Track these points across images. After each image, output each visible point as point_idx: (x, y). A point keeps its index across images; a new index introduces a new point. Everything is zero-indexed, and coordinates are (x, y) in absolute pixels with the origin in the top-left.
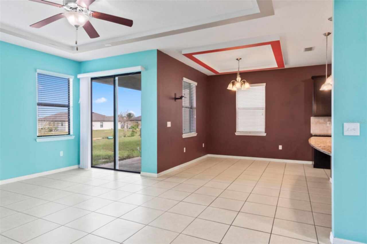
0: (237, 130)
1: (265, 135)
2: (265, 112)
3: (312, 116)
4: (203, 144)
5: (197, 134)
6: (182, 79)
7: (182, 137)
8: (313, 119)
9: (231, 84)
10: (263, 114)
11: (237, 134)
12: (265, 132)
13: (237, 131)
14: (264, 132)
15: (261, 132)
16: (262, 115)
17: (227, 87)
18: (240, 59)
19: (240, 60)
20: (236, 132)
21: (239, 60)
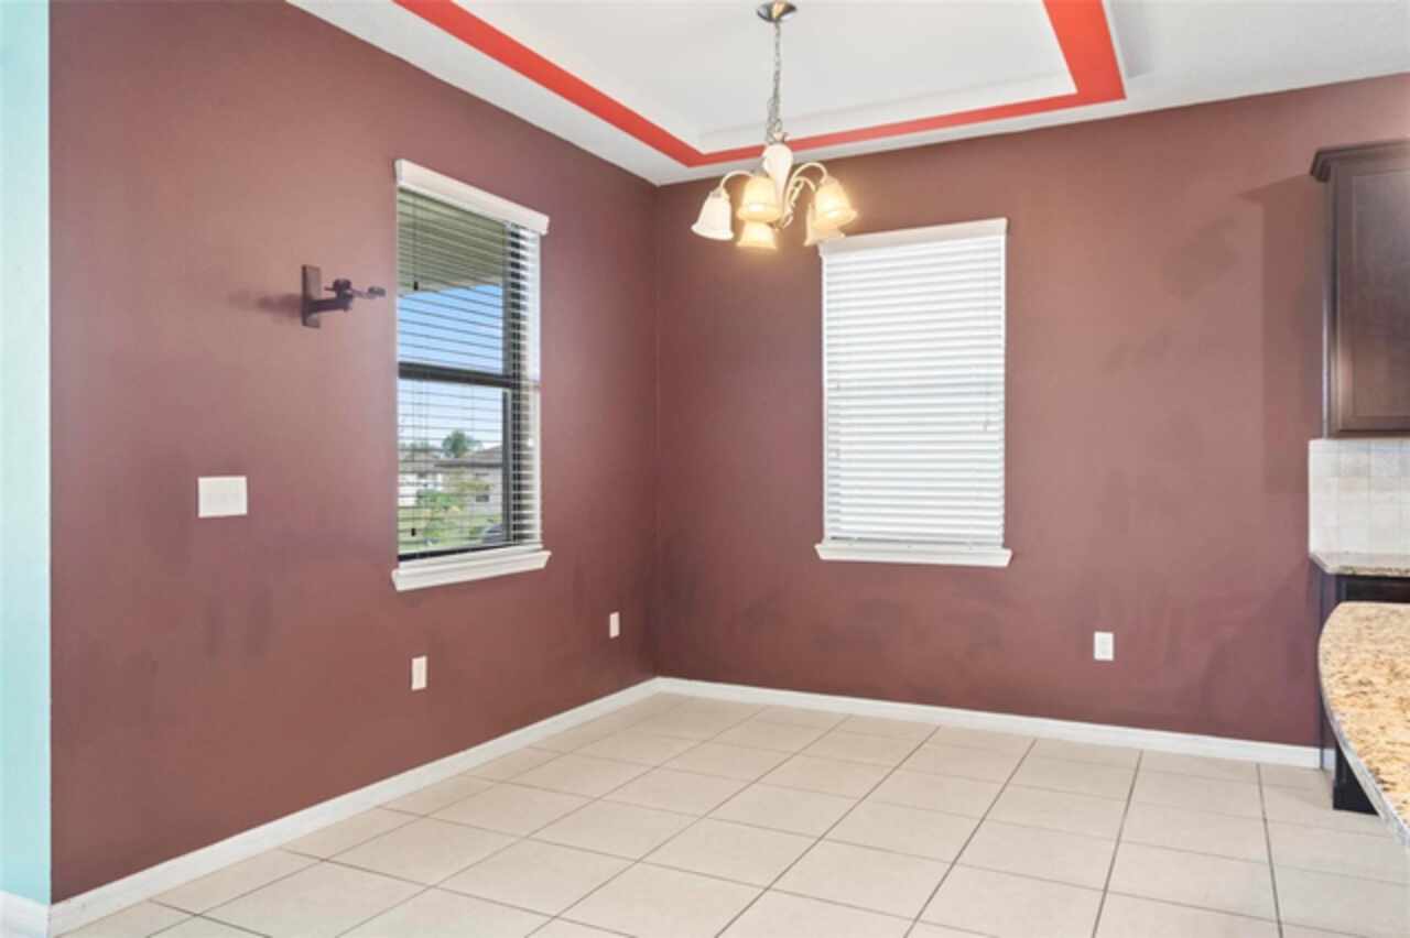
0: (829, 528)
1: (1002, 558)
2: (1002, 407)
3: (1319, 436)
4: (614, 619)
5: (547, 554)
6: (394, 176)
7: (392, 584)
8: (1323, 455)
9: (719, 196)
10: (987, 423)
11: (826, 551)
12: (1005, 545)
13: (828, 534)
14: (1001, 540)
15: (979, 543)
16: (985, 432)
17: (694, 219)
18: (790, 9)
19: (786, 17)
20: (819, 538)
21: (777, 21)
